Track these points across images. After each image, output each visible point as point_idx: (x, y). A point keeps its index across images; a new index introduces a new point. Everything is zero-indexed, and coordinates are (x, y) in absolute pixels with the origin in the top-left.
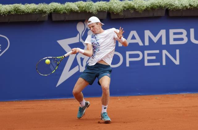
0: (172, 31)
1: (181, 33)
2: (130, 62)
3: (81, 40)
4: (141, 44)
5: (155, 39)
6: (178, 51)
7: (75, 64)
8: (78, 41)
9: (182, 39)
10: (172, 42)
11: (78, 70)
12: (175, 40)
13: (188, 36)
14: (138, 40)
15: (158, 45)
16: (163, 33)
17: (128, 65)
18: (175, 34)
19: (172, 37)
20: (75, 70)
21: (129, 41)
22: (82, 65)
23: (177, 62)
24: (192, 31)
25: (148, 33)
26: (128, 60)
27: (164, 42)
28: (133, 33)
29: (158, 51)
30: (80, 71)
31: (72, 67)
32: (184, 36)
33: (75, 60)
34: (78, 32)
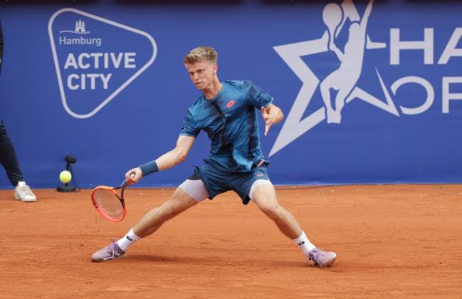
2: (452, 103)
3: (333, 47)
7: (316, 103)
8: (325, 49)
11: (324, 117)
17: (446, 109)
20: (317, 117)
22: (334, 107)
26: (447, 97)
30: (329, 121)
31: (308, 112)
33: (317, 94)
34: (326, 28)
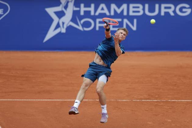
0: (131, 6)
1: (138, 7)
3: (64, 9)
4: (108, 14)
5: (119, 11)
6: (135, 21)
7: (58, 26)
8: (61, 10)
9: (139, 12)
10: (131, 14)
12: (134, 12)
13: (144, 9)
14: (106, 11)
15: (120, 15)
16: (124, 6)
18: (134, 7)
19: (131, 9)
21: (99, 11)
23: (134, 28)
24: (147, 6)
25: (113, 6)
26: (98, 25)
27: (125, 13)
28: (103, 5)
29: (120, 20)
32: (141, 9)
